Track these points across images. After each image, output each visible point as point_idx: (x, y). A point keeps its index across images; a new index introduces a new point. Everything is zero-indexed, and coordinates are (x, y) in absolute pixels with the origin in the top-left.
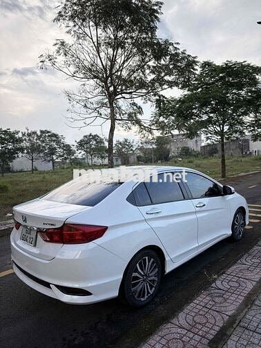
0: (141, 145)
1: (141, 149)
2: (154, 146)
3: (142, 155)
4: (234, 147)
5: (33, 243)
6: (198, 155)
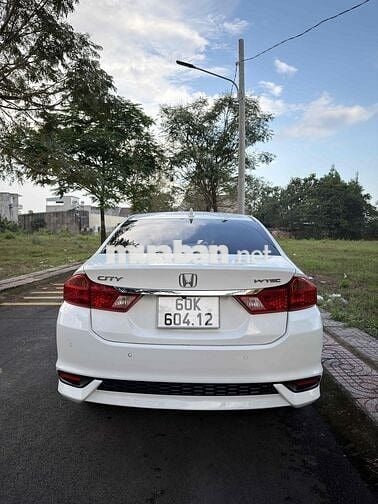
4: (69, 220)
5: (214, 322)
6: (14, 228)
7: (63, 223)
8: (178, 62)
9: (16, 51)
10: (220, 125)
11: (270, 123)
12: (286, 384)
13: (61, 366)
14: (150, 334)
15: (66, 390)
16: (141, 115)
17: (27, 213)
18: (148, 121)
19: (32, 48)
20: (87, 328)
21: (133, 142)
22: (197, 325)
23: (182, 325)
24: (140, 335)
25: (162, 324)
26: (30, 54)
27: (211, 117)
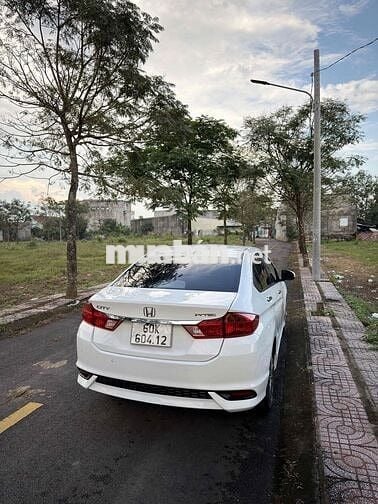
0: (41, 211)
1: (41, 218)
2: (63, 214)
3: (41, 226)
4: (172, 224)
5: (167, 343)
6: (127, 233)
7: (168, 227)
8: (253, 81)
9: (109, 94)
10: (305, 130)
11: (362, 123)
12: (219, 393)
13: (79, 364)
14: (127, 348)
15: (83, 382)
16: (226, 129)
17: (138, 218)
18: (233, 134)
19: (121, 89)
20: (90, 340)
21: (219, 155)
22: (156, 344)
23: (146, 343)
24: (119, 348)
25: (133, 341)
26: (120, 94)
27: (295, 125)
